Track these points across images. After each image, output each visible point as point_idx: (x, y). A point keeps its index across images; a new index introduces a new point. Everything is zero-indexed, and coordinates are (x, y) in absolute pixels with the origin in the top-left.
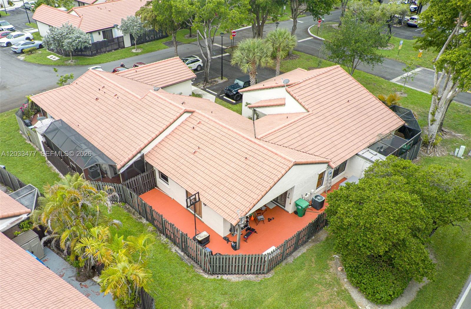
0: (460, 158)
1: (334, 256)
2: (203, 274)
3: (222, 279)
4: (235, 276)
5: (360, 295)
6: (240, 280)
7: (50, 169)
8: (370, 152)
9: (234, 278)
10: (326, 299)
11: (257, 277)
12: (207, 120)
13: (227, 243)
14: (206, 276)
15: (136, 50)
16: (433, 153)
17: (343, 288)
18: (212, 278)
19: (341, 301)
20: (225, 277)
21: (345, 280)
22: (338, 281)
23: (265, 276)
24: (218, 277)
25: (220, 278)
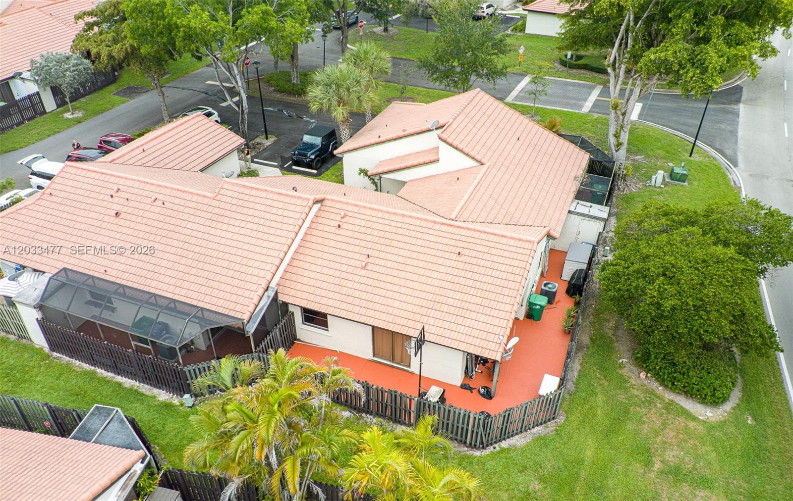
0: (660, 187)
1: (621, 361)
2: (471, 452)
3: (502, 450)
4: (517, 437)
5: (690, 401)
6: (529, 441)
7: (68, 367)
8: (581, 205)
9: (517, 441)
10: (658, 423)
11: (547, 427)
12: (356, 209)
13: (472, 392)
14: (477, 453)
15: (73, 114)
16: (626, 189)
17: (667, 401)
18: (488, 453)
19: (678, 418)
20: (504, 444)
21: (660, 388)
22: (654, 393)
23: (556, 422)
24: (494, 448)
25: (498, 449)
